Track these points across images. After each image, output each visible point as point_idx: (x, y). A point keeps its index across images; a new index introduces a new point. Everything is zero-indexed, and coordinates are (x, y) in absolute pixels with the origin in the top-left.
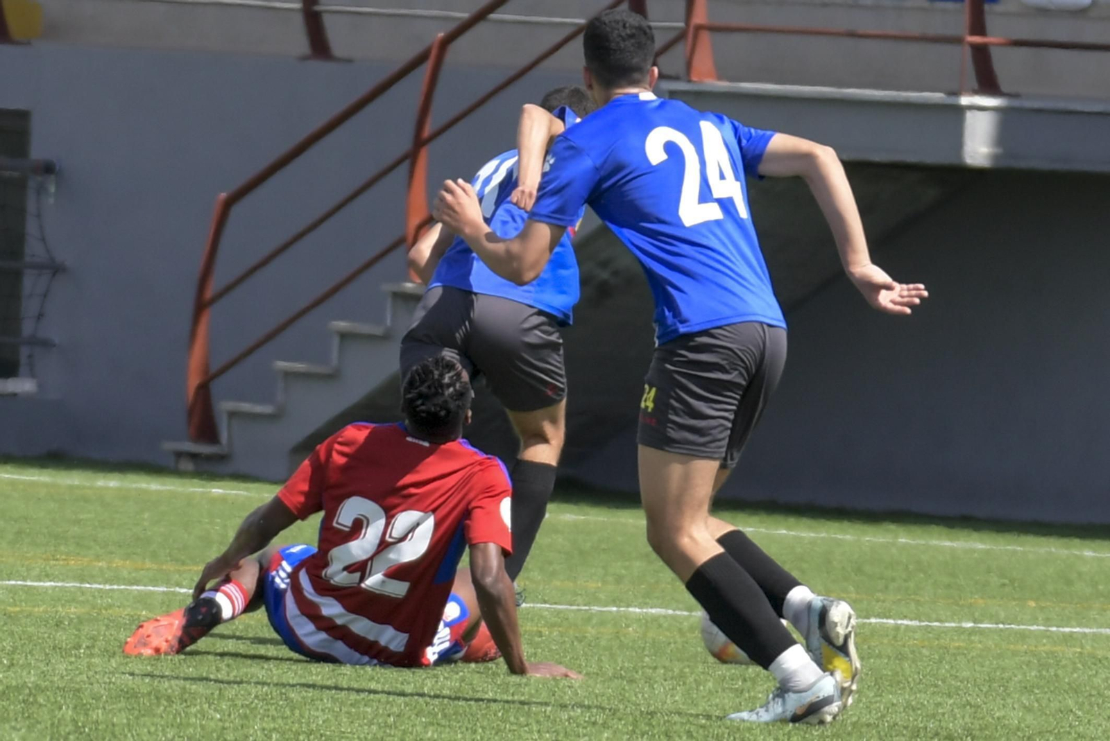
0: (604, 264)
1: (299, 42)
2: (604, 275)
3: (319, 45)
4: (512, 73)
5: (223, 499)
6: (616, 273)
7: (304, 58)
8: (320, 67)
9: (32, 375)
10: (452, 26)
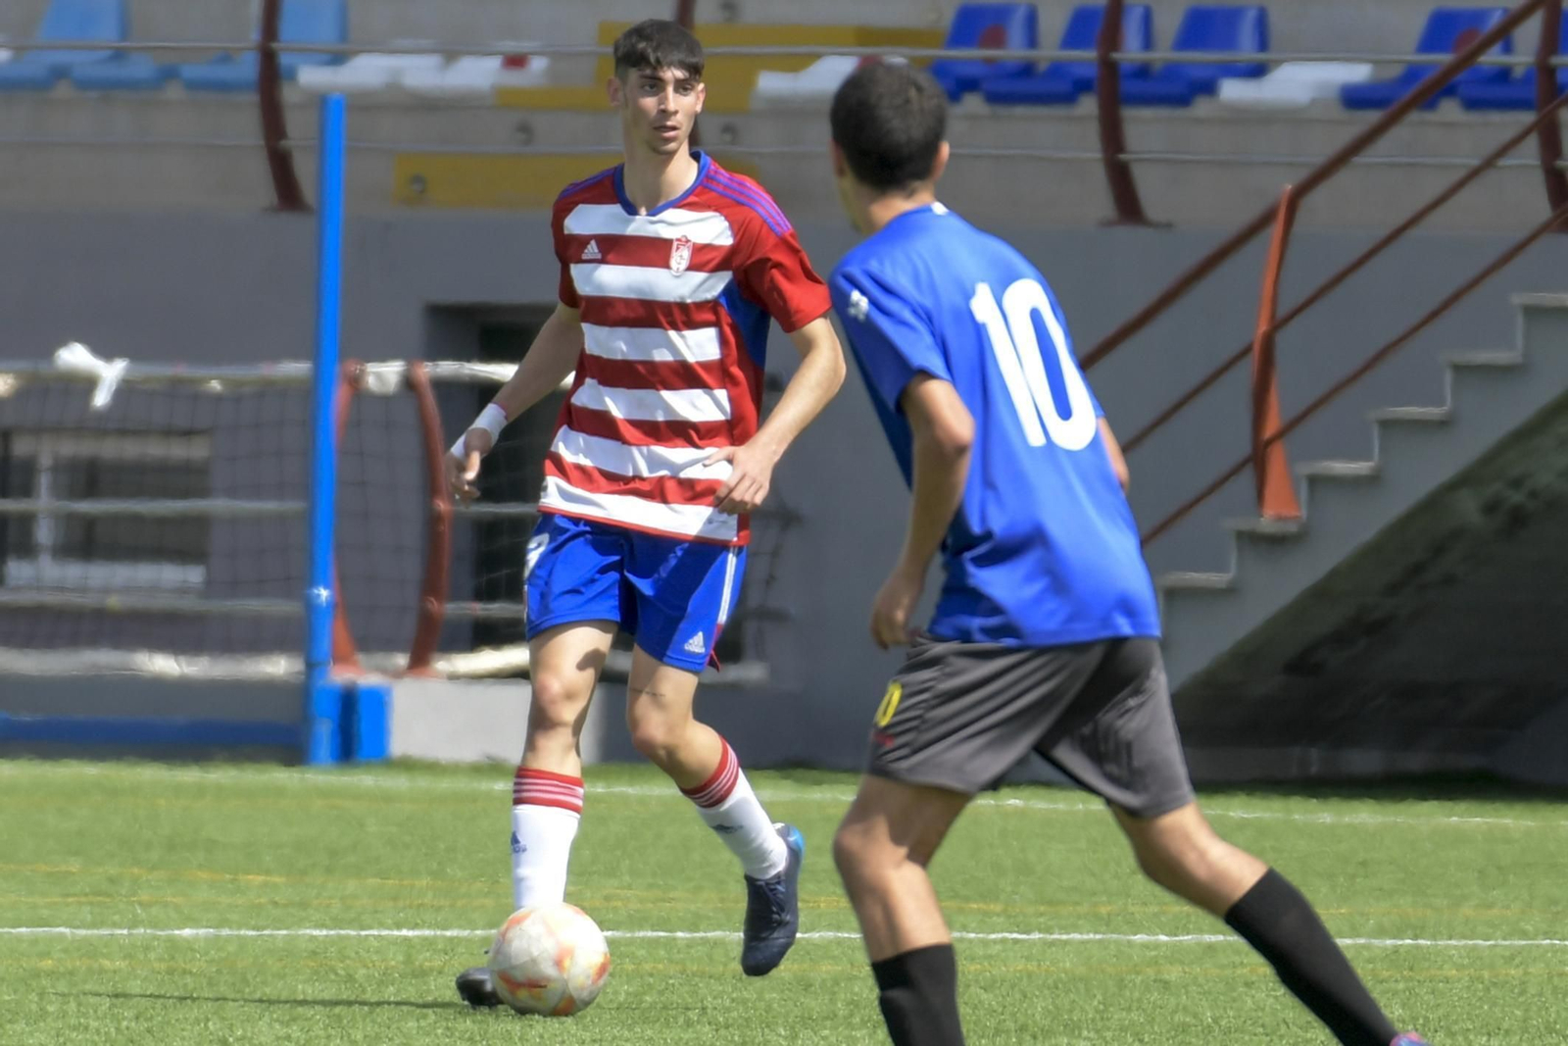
0: (1516, 483)
1: (1100, 200)
2: (1517, 498)
3: (1128, 205)
4: (1383, 232)
5: (1021, 813)
6: (1533, 494)
7: (1108, 224)
8: (1129, 235)
9: (761, 656)
10: (1302, 175)
